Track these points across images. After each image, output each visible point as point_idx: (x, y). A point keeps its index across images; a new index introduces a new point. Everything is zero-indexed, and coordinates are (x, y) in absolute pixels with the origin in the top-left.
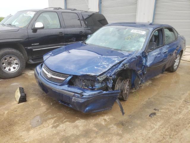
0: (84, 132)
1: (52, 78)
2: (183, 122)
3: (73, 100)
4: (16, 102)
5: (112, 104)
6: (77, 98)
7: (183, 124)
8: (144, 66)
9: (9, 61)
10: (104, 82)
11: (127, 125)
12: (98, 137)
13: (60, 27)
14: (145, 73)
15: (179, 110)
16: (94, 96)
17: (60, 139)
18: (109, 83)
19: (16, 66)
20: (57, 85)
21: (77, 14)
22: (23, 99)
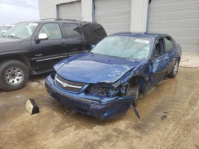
0: (105, 138)
1: (68, 87)
2: (193, 122)
3: (91, 107)
4: (28, 114)
5: (127, 110)
6: (95, 105)
7: (193, 123)
8: (150, 73)
9: (13, 73)
10: (118, 89)
11: (143, 128)
12: (119, 140)
13: (62, 38)
14: (152, 79)
15: (186, 112)
16: (111, 103)
17: (83, 145)
18: (123, 89)
19: (20, 78)
20: (74, 93)
21: (76, 24)
22: (36, 110)
